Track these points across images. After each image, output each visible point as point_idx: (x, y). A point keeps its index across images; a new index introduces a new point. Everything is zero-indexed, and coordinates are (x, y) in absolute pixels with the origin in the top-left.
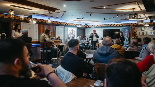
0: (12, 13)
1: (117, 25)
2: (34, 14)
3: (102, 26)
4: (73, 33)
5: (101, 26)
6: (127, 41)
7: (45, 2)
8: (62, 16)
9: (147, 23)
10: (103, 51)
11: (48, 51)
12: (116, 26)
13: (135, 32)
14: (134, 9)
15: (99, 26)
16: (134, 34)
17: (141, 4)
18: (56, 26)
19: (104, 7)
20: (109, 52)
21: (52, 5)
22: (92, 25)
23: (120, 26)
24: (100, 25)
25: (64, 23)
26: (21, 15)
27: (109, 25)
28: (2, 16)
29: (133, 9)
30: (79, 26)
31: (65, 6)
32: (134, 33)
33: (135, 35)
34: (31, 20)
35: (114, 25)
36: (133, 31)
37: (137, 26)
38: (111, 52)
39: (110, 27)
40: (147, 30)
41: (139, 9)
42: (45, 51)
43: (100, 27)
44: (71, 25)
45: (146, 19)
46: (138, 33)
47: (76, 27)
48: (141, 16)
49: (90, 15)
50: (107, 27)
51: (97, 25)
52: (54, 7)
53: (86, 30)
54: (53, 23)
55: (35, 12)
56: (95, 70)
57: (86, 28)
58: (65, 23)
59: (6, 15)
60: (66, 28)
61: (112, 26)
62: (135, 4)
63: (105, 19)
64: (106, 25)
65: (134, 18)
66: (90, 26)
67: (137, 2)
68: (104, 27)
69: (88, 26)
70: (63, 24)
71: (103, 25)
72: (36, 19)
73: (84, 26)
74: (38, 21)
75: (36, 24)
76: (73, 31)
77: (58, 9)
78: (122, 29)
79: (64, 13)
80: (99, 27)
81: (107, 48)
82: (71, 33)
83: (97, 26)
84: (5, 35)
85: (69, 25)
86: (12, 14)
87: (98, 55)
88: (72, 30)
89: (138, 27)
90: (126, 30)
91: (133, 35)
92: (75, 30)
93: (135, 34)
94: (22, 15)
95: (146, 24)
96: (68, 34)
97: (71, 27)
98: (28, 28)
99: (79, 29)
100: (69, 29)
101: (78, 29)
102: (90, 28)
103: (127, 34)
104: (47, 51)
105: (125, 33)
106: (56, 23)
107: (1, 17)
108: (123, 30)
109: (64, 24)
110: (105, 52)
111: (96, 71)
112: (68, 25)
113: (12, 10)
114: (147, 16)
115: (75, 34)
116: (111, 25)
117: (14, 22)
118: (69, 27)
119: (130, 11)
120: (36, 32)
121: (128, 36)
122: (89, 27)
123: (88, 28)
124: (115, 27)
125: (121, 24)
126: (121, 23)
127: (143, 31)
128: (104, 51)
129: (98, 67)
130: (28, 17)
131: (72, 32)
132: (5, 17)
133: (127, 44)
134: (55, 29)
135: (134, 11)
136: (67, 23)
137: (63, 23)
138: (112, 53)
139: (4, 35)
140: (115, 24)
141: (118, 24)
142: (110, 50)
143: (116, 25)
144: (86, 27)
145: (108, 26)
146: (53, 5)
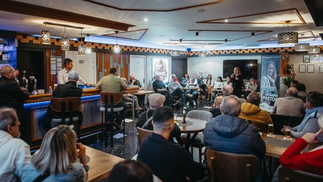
0: (46, 37)
1: (253, 52)
2: (88, 35)
3: (220, 53)
4: (162, 68)
5: (218, 53)
6: (272, 86)
7: (108, 15)
8: (141, 37)
9: (316, 47)
10: (225, 126)
11: (115, 109)
12: (250, 54)
13: (289, 67)
14: (290, 21)
15: (215, 52)
16: (287, 70)
17: (306, 12)
18: (131, 55)
19: (226, 21)
20: (236, 129)
21: (122, 18)
22: (201, 52)
23: (257, 53)
24: (217, 51)
25: (146, 49)
26: (63, 41)
27: (234, 50)
28: (30, 41)
29: (286, 22)
30: (176, 54)
31: (146, 20)
32: (286, 68)
33: (289, 73)
34: (82, 49)
35: (246, 52)
36: (285, 64)
37: (294, 53)
38: (241, 128)
39: (237, 54)
40: (315, 61)
41: (300, 22)
42: (109, 110)
43: (217, 55)
44: (159, 52)
45: (313, 39)
46: (296, 67)
47: (168, 55)
48: (303, 35)
49: (197, 34)
50: (231, 54)
51: (211, 51)
52: (125, 22)
53: (189, 61)
54: (126, 49)
55: (90, 33)
56: (207, 163)
57: (189, 56)
58: (148, 49)
59: (37, 38)
60: (149, 57)
61: (241, 52)
62: (293, 13)
63: (226, 41)
64: (228, 51)
65: (288, 42)
66: (196, 52)
67: (297, 11)
68: (226, 54)
69: (192, 52)
70: (144, 51)
71: (222, 51)
72: (93, 44)
73: (184, 52)
74: (96, 47)
75: (93, 53)
76: (164, 64)
77: (132, 26)
78: (263, 60)
79: (144, 31)
80: (214, 55)
81: (233, 120)
82: (159, 68)
83: (211, 53)
84: (36, 81)
85: (155, 52)
86: (46, 39)
87: (215, 134)
88: (161, 63)
89: (295, 55)
90: (271, 63)
91: (285, 74)
92: (167, 61)
93: (290, 70)
94: (66, 40)
95: (314, 50)
96: (153, 70)
97: (159, 57)
98: (78, 62)
99: (174, 59)
100: (156, 60)
101: (172, 59)
102: (197, 56)
103: (272, 70)
104: (112, 110)
105: (269, 70)
106: (131, 50)
107: (28, 42)
108: (264, 62)
109: (146, 51)
110: (229, 130)
111: (210, 165)
112: (153, 52)
113: (46, 32)
114: (317, 33)
115: (167, 70)
116: (238, 51)
117: (51, 50)
118: (155, 56)
119: (281, 25)
120: (94, 67)
121: (276, 75)
122: (194, 54)
123: (192, 56)
124: (247, 54)
125: (260, 49)
126: (259, 46)
127: (307, 64)
128: (226, 128)
129: (212, 158)
130: (77, 40)
131: (161, 66)
132: (35, 42)
133: (273, 93)
134: (129, 62)
135: (289, 25)
136: (151, 49)
137: (143, 49)
138: (244, 132)
139: (34, 80)
140: (247, 50)
141: (253, 50)
142: (239, 126)
143: (250, 52)
144: (188, 54)
145: (234, 53)
146: (124, 19)
